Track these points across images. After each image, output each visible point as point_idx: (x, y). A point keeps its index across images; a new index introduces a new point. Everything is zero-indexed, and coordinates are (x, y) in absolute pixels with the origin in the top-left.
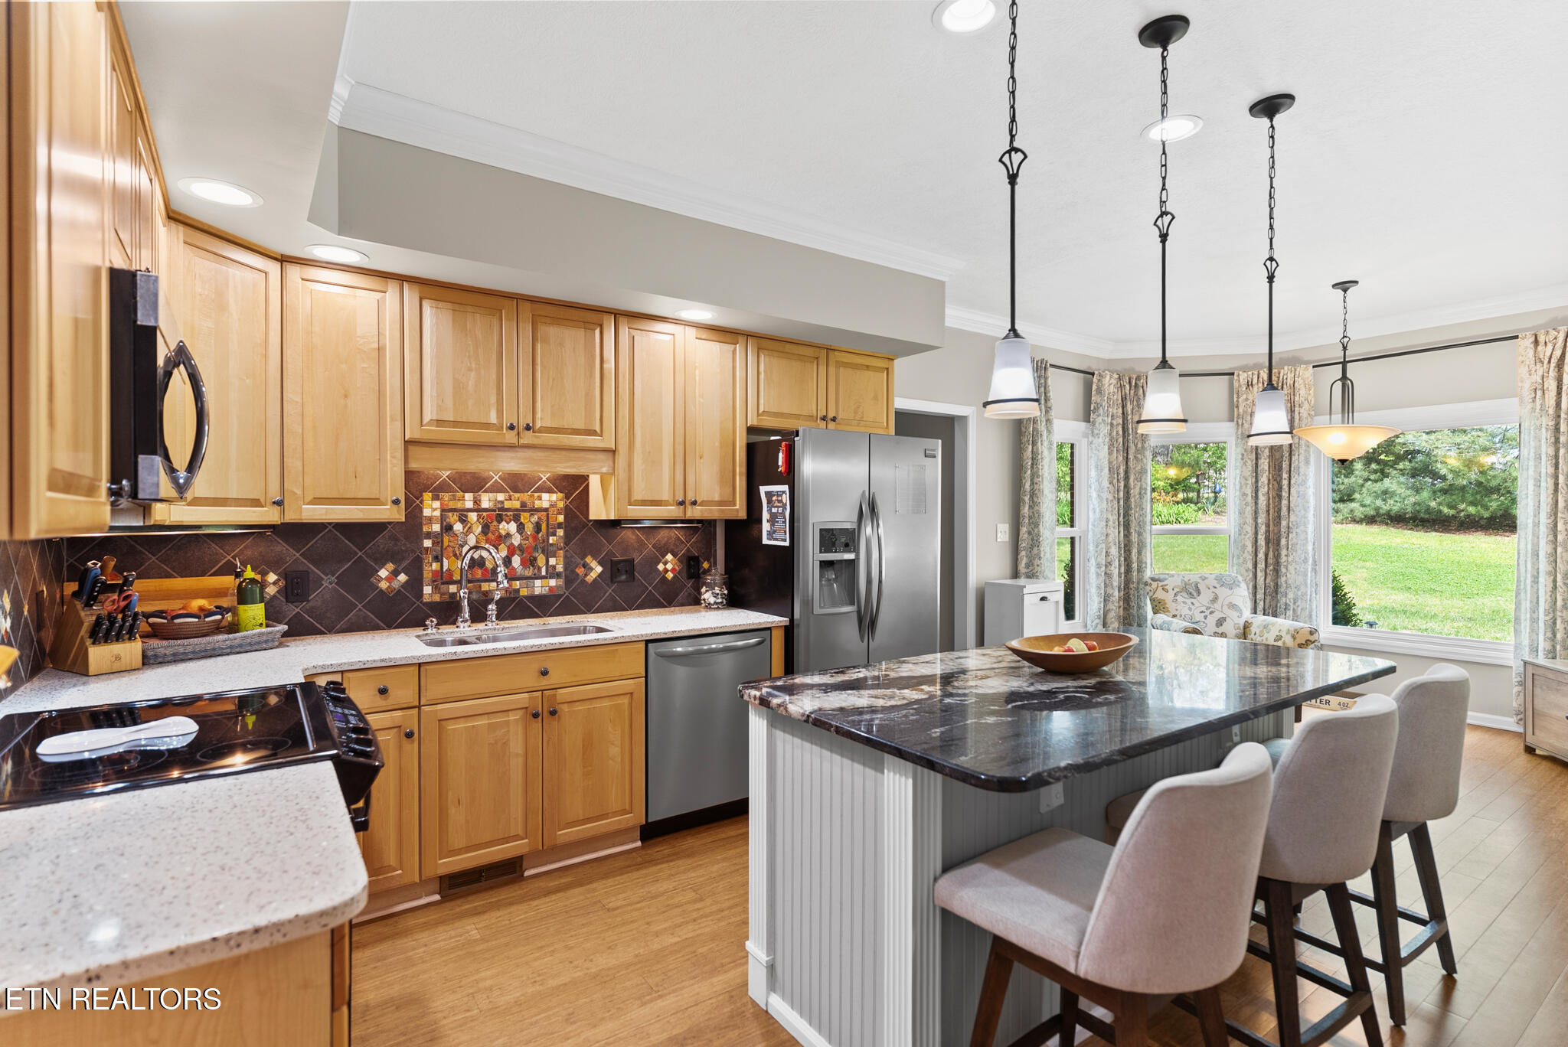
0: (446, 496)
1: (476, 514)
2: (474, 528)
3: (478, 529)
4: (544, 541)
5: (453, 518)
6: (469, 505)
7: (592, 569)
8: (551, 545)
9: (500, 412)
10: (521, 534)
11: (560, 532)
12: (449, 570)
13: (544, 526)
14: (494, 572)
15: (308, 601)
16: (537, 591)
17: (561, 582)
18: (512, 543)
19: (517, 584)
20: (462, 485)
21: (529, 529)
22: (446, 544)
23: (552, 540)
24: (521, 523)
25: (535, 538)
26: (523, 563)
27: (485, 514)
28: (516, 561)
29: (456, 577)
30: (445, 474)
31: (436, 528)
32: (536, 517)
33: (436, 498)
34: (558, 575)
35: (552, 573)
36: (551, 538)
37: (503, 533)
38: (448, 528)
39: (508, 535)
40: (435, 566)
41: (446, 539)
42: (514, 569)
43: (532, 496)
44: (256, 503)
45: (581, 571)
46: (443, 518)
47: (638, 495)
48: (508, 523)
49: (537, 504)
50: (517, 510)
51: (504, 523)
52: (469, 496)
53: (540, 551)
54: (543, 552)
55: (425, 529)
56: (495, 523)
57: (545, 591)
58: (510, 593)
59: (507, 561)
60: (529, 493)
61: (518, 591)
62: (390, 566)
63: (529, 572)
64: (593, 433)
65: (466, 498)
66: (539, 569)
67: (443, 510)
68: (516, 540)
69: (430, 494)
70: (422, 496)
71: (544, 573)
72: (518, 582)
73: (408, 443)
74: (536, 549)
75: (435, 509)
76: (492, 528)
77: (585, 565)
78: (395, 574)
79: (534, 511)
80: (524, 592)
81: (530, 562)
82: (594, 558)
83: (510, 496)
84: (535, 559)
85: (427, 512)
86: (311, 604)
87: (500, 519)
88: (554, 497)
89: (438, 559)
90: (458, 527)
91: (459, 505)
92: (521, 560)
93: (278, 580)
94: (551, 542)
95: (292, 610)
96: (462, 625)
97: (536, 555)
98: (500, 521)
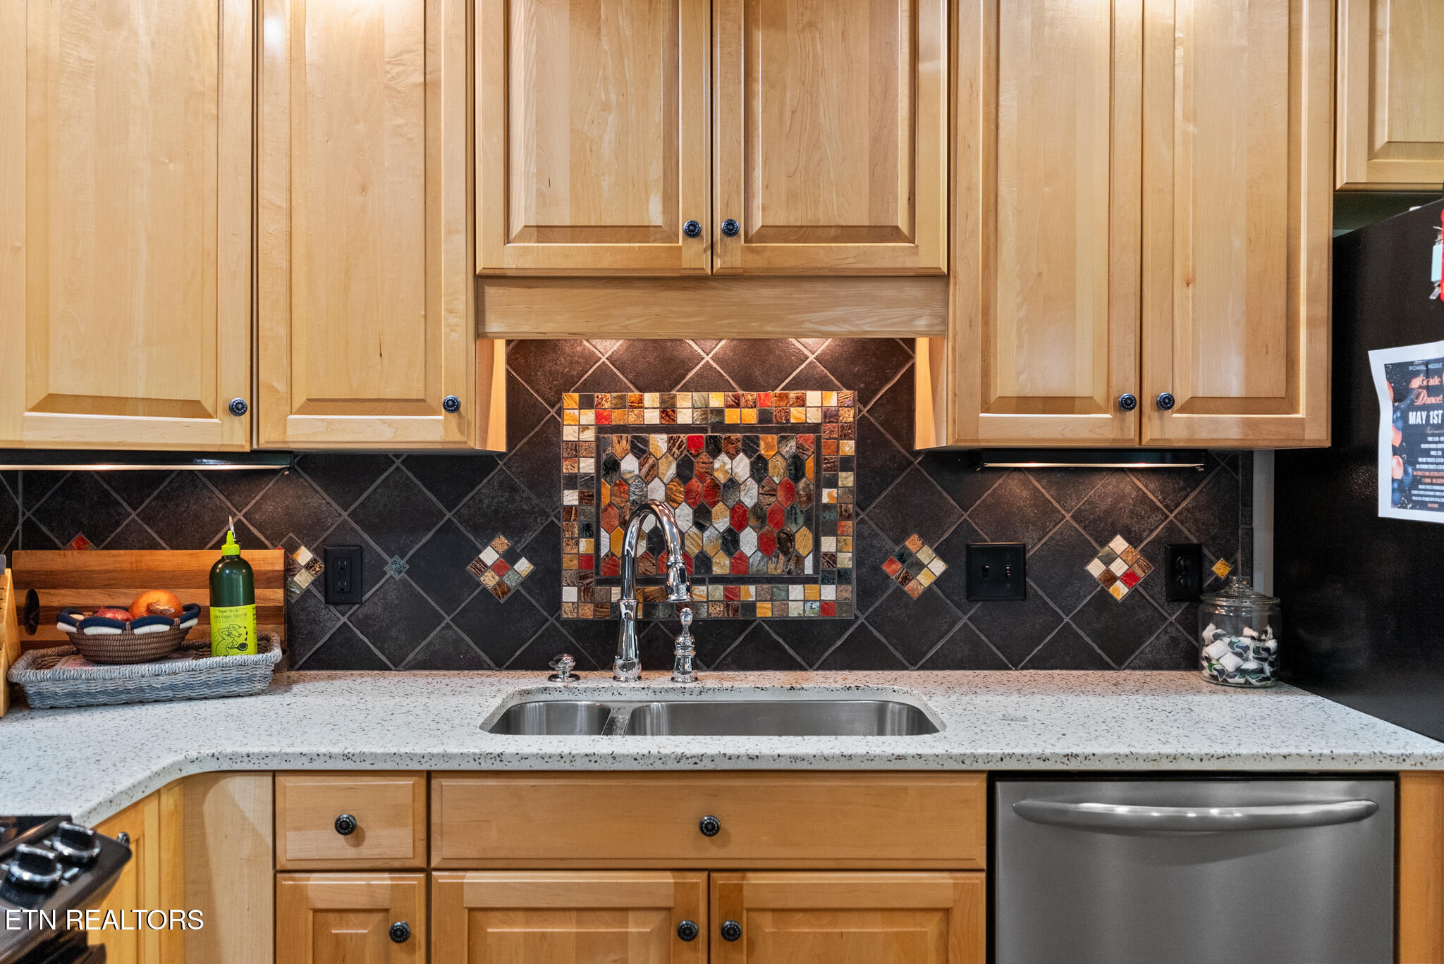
0: (607, 400)
1: (665, 437)
2: (662, 467)
3: (669, 470)
4: (809, 498)
5: (619, 445)
6: (652, 417)
7: (920, 566)
8: (827, 506)
9: (670, 200)
10: (759, 481)
11: (847, 479)
12: (611, 555)
13: (810, 464)
15: (362, 604)
16: (795, 610)
17: (848, 592)
18: (740, 503)
19: (750, 592)
20: (638, 375)
21: (778, 470)
22: (606, 500)
23: (827, 496)
24: (760, 457)
25: (790, 490)
26: (765, 545)
27: (683, 437)
28: (749, 541)
30: (604, 351)
31: (587, 465)
32: (793, 443)
33: (586, 403)
34: (841, 577)
35: (828, 572)
36: (825, 492)
37: (722, 478)
38: (610, 467)
39: (733, 484)
40: (585, 546)
41: (606, 489)
42: (743, 558)
43: (781, 397)
44: (193, 408)
45: (894, 569)
46: (600, 443)
47: (1005, 386)
48: (732, 457)
49: (796, 415)
50: (750, 428)
51: (723, 457)
52: (651, 399)
53: (801, 520)
54: (808, 523)
55: (567, 467)
56: (704, 457)
57: (812, 610)
58: (736, 610)
59: (730, 541)
60: (778, 391)
61: (751, 607)
62: (502, 542)
63: (776, 566)
64: (892, 233)
65: (646, 404)
66: (800, 560)
67: (601, 430)
68: (750, 496)
69: (576, 396)
70: (560, 399)
71: (809, 569)
72: (752, 588)
73: (482, 280)
74: (792, 515)
75: (585, 428)
76: (699, 467)
77: (904, 557)
78: (510, 558)
79: (787, 430)
80: (765, 611)
81: (775, 543)
82: (927, 539)
83: (737, 398)
84: (791, 538)
85: (569, 434)
86: (366, 609)
87: (715, 448)
88: (832, 399)
89: (590, 530)
90: (630, 464)
91: (632, 418)
92: (760, 539)
93: (314, 561)
94: (825, 500)
95: (335, 619)
96: (623, 675)
97: (793, 528)
98: (715, 453)
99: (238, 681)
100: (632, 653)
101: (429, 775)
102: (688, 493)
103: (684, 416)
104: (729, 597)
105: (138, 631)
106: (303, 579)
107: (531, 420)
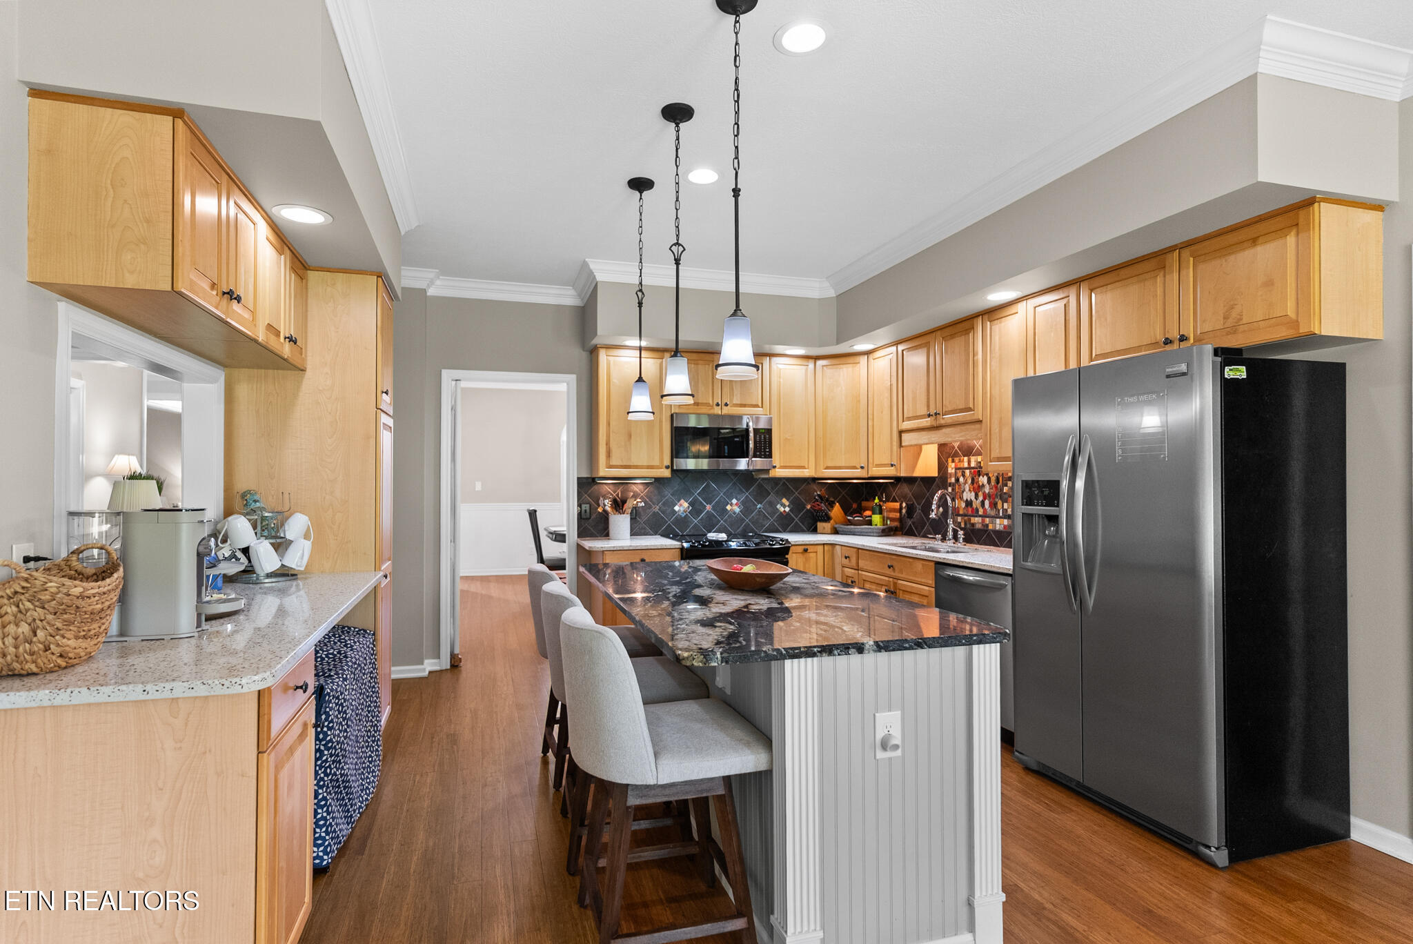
0: (957, 460)
1: (969, 471)
2: (968, 480)
3: (970, 481)
4: (1000, 490)
5: (959, 473)
6: (966, 465)
8: (1005, 493)
9: (928, 407)
10: (989, 484)
12: (958, 507)
13: (1001, 479)
14: (977, 510)
15: (913, 518)
16: (998, 527)
17: (1010, 522)
18: (985, 492)
19: (987, 520)
20: (963, 452)
21: (993, 479)
22: (957, 490)
24: (989, 477)
25: (996, 487)
26: (990, 505)
27: (973, 471)
28: (987, 503)
29: (961, 512)
30: (956, 445)
31: (953, 480)
33: (953, 461)
34: (1009, 517)
35: (1005, 515)
36: (1005, 488)
37: (981, 483)
38: (957, 480)
39: (983, 485)
40: (953, 504)
41: (957, 487)
42: (986, 509)
44: (855, 468)
46: (955, 473)
48: (983, 477)
51: (981, 477)
52: (966, 459)
53: (999, 497)
54: (1001, 498)
55: (949, 481)
56: (977, 477)
57: (1002, 528)
58: (984, 526)
59: (983, 503)
61: (987, 525)
63: (993, 513)
64: (969, 409)
65: (965, 461)
66: (999, 511)
67: (956, 469)
69: (951, 459)
70: (948, 460)
71: (1001, 514)
73: (901, 432)
74: (997, 496)
75: (952, 469)
76: (976, 480)
80: (991, 527)
81: (994, 505)
84: (997, 503)
85: (950, 470)
87: (979, 474)
89: (954, 499)
90: (961, 479)
91: (962, 466)
92: (990, 503)
93: (906, 506)
94: (1005, 491)
95: (910, 522)
96: (948, 542)
97: (997, 500)
98: (979, 476)
99: (870, 532)
100: (951, 537)
101: (859, 549)
102: (974, 488)
103: (973, 465)
104: (983, 521)
105: (856, 518)
106: (904, 511)
107: (942, 466)
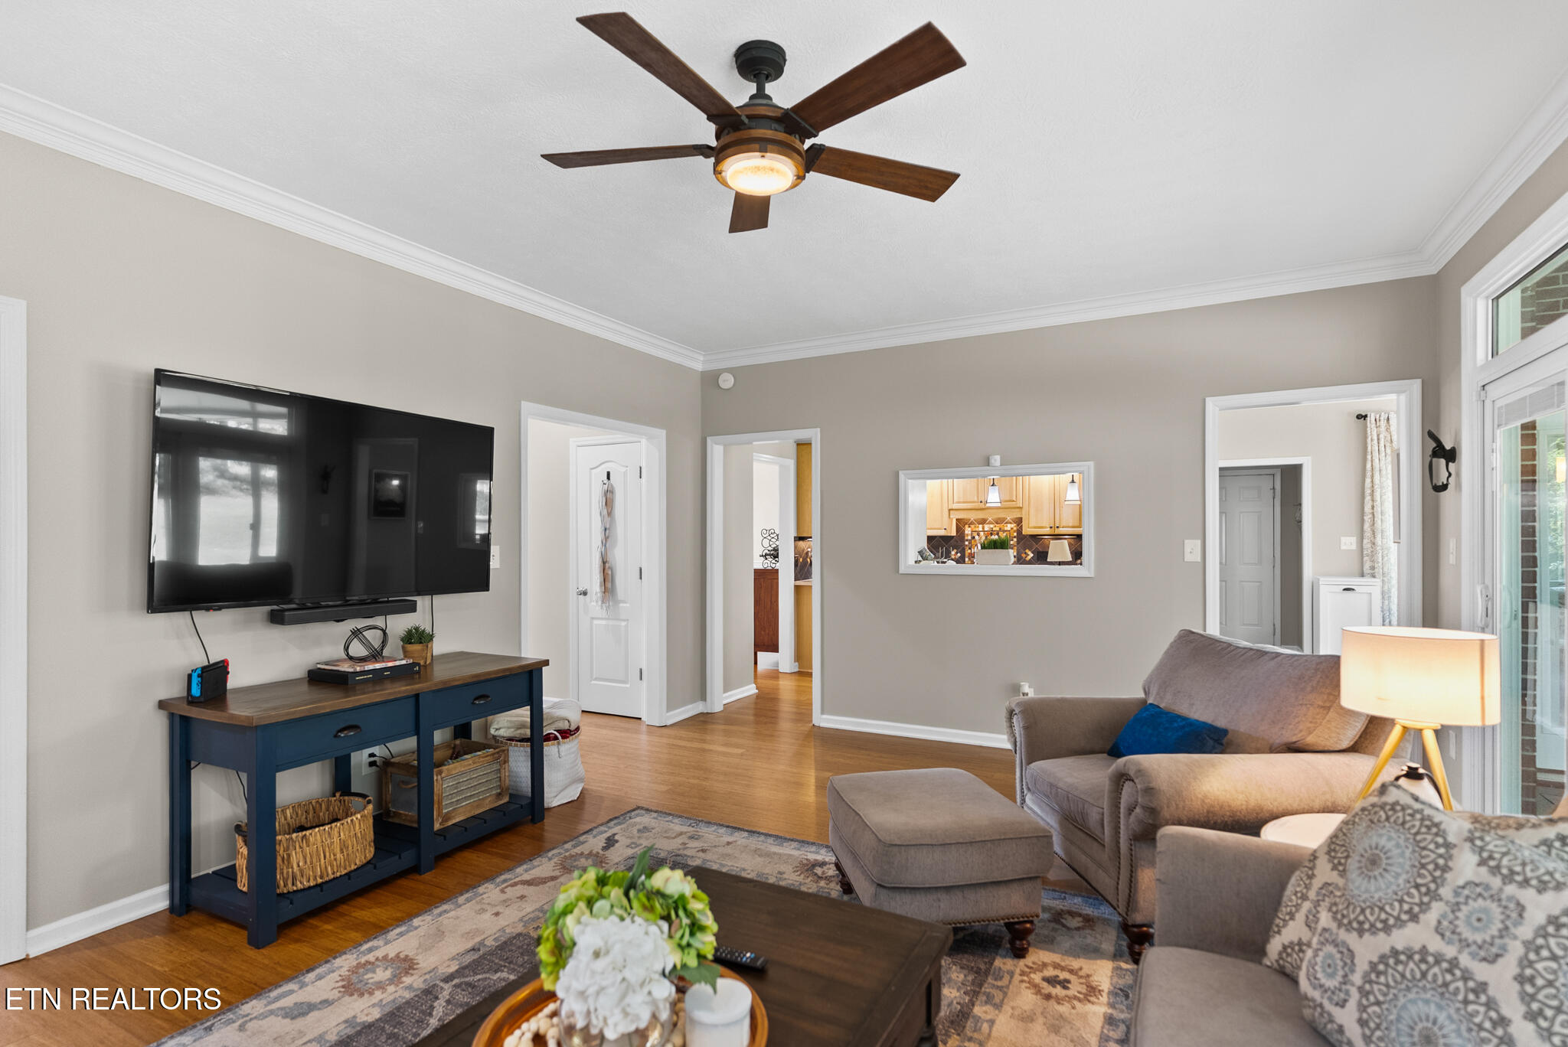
0: (972, 526)
1: (983, 532)
3: (984, 538)
5: (975, 534)
6: (981, 529)
8: (1012, 544)
9: (978, 497)
11: (1015, 540)
20: (978, 522)
30: (972, 519)
31: (969, 538)
33: (969, 527)
36: (1011, 542)
40: (969, 551)
43: (1003, 526)
45: (1024, 555)
46: (972, 534)
47: (1030, 526)
49: (1006, 529)
52: (981, 526)
55: (966, 538)
60: (1003, 524)
62: (955, 551)
64: (1014, 501)
65: (979, 527)
67: (972, 531)
69: (967, 526)
70: (965, 527)
73: (950, 510)
75: (969, 531)
77: (1025, 553)
78: (957, 553)
79: (1004, 531)
83: (995, 526)
85: (966, 532)
87: (992, 534)
88: (1013, 526)
89: (970, 549)
90: (977, 537)
91: (977, 529)
107: (959, 530)
